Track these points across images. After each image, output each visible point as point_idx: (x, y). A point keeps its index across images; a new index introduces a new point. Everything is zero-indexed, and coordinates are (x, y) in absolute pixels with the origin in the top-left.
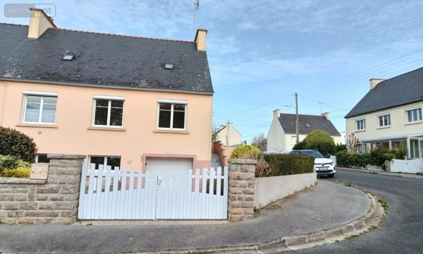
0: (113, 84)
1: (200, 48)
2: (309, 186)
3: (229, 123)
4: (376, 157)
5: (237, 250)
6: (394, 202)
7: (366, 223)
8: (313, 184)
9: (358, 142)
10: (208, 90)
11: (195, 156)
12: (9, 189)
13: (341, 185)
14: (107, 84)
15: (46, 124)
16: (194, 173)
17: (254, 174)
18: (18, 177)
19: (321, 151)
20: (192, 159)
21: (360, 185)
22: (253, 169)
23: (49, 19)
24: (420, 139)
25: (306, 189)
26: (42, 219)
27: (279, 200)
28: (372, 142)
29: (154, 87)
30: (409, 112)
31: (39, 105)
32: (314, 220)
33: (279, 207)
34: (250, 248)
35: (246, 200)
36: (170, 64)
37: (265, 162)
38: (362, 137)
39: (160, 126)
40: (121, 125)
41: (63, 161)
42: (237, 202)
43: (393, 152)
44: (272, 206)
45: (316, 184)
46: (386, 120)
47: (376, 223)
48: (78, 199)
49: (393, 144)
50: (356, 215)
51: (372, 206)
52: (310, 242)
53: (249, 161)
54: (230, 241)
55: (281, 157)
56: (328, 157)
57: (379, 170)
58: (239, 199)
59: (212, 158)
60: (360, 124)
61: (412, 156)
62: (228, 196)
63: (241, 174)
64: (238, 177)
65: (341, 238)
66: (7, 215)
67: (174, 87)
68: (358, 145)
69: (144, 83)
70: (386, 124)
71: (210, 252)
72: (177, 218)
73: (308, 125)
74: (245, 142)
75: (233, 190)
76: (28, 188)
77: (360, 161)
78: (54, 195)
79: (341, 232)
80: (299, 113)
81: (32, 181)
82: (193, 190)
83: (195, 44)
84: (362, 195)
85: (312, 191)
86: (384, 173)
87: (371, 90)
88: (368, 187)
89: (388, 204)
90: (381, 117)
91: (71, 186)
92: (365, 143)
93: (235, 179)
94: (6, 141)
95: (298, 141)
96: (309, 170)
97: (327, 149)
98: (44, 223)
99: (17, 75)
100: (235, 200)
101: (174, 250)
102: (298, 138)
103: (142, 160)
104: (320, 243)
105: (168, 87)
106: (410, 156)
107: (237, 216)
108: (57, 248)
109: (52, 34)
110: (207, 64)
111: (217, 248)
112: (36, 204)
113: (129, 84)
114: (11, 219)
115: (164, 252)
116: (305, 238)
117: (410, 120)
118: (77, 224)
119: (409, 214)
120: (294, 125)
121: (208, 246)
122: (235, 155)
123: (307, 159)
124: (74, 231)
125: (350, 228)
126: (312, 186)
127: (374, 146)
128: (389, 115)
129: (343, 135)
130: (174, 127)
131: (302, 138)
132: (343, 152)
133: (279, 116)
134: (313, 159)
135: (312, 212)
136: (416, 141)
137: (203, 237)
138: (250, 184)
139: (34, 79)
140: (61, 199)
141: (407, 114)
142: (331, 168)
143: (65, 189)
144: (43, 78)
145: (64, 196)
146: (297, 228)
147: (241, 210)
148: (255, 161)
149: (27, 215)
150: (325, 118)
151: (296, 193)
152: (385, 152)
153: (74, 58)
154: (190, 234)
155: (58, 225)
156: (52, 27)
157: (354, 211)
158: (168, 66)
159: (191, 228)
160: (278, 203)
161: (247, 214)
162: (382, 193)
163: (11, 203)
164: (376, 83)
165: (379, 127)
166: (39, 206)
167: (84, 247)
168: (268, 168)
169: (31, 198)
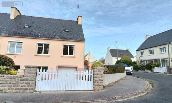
0: (45, 37)
1: (79, 23)
2: (123, 78)
3: (89, 53)
4: (148, 66)
5: (98, 101)
6: (155, 84)
7: (146, 91)
8: (125, 77)
9: (141, 60)
10: (83, 40)
11: (78, 66)
12: (9, 79)
13: (135, 77)
14: (43, 37)
15: (18, 53)
16: (77, 73)
17: (103, 73)
18: (11, 74)
19: (127, 64)
20: (76, 67)
21: (143, 77)
22: (103, 71)
23: (18, 11)
24: (165, 59)
25: (122, 79)
26: (22, 91)
27: (112, 83)
28: (147, 61)
29: (61, 39)
30: (161, 49)
31: (15, 46)
32: (126, 90)
33: (112, 86)
34: (103, 100)
35: (100, 83)
36: (68, 29)
37: (107, 68)
38: (143, 58)
39: (63, 54)
40: (48, 54)
41: (30, 68)
42: (97, 84)
43: (155, 64)
44: (110, 85)
45: (126, 77)
46: (152, 52)
47: (149, 91)
48: (36, 83)
49: (155, 61)
50: (141, 88)
51: (147, 85)
52: (125, 98)
53: (101, 68)
54: (95, 98)
55: (112, 66)
56: (130, 66)
57: (149, 71)
58: (98, 82)
59: (84, 67)
60: (142, 53)
61: (162, 66)
62: (93, 82)
63: (98, 73)
64: (97, 74)
65: (136, 97)
66: (8, 89)
67: (69, 39)
68: (141, 62)
69: (57, 37)
70: (152, 53)
71: (88, 102)
72: (74, 90)
73: (121, 54)
74: (97, 60)
75: (95, 79)
76: (17, 79)
77: (142, 68)
78: (27, 81)
79: (136, 95)
80: (118, 49)
81: (18, 76)
82: (77, 79)
83: (77, 22)
84: (143, 81)
85: (124, 79)
86: (151, 73)
87: (146, 40)
88: (146, 78)
89: (153, 84)
90: (150, 51)
91: (33, 78)
92: (144, 61)
93: (96, 75)
94: (3, 60)
95: (117, 60)
96: (123, 72)
97: (129, 63)
98: (23, 92)
99: (6, 34)
100: (96, 83)
101: (75, 102)
102: (118, 59)
103: (56, 68)
104: (129, 99)
105: (67, 39)
106: (161, 66)
107: (97, 89)
108: (30, 101)
109: (19, 17)
110: (82, 30)
111: (91, 100)
112: (20, 85)
113: (51, 38)
114: (10, 91)
115: (71, 102)
116: (123, 97)
117: (161, 52)
118: (35, 92)
119: (161, 88)
120: (116, 54)
121: (87, 100)
122: (93, 66)
123: (122, 67)
124: (35, 95)
125: (140, 93)
126: (124, 78)
127: (148, 62)
128: (153, 50)
129: (135, 58)
130: (69, 55)
131: (119, 59)
132: (135, 64)
133: (110, 50)
134: (124, 67)
135: (125, 87)
136: (164, 60)
137: (85, 97)
138: (102, 77)
139: (13, 35)
140: (29, 83)
141: (160, 49)
142: (131, 71)
143: (31, 79)
144: (17, 35)
145: (31, 82)
146: (120, 93)
147: (98, 87)
148: (103, 68)
149: (16, 89)
150: (128, 51)
151: (118, 80)
152: (152, 64)
153: (29, 27)
154: (80, 96)
155: (28, 93)
156: (20, 14)
157: (141, 87)
158: (67, 30)
159: (80, 94)
160: (112, 84)
161: (101, 88)
162: (151, 80)
163: (9, 84)
164: (148, 37)
165: (149, 54)
166: (20, 86)
167: (40, 101)
168: (108, 71)
169: (18, 82)
